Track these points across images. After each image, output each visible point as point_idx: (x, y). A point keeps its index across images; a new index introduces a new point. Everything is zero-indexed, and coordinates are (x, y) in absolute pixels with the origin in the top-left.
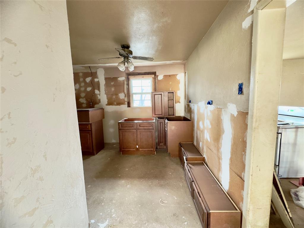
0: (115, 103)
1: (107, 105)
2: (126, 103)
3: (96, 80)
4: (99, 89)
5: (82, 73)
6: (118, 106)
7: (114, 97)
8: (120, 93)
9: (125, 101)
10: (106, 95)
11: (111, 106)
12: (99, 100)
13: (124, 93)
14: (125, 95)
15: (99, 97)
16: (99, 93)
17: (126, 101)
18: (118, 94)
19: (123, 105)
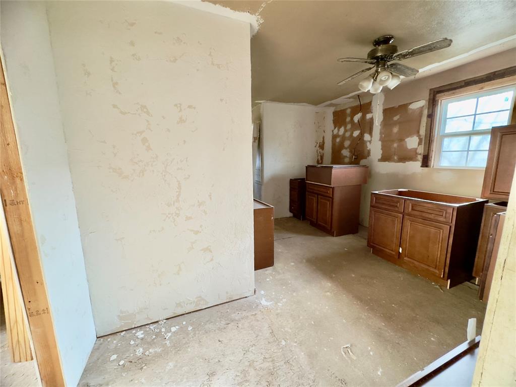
0: (396, 158)
1: (380, 160)
2: (420, 158)
3: (369, 116)
4: (371, 133)
5: (350, 108)
6: (401, 164)
7: (395, 145)
8: (408, 137)
9: (417, 154)
10: (380, 143)
11: (387, 162)
12: (369, 152)
13: (419, 136)
14: (421, 140)
15: (369, 146)
16: (370, 140)
17: (420, 154)
18: (404, 140)
19: (411, 162)
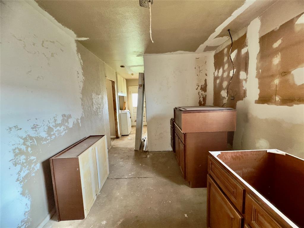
0: (277, 99)
1: (256, 102)
3: (244, 51)
4: (246, 70)
7: (277, 81)
10: (257, 80)
11: (266, 105)
12: (245, 92)
15: (246, 86)
16: (246, 78)
